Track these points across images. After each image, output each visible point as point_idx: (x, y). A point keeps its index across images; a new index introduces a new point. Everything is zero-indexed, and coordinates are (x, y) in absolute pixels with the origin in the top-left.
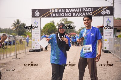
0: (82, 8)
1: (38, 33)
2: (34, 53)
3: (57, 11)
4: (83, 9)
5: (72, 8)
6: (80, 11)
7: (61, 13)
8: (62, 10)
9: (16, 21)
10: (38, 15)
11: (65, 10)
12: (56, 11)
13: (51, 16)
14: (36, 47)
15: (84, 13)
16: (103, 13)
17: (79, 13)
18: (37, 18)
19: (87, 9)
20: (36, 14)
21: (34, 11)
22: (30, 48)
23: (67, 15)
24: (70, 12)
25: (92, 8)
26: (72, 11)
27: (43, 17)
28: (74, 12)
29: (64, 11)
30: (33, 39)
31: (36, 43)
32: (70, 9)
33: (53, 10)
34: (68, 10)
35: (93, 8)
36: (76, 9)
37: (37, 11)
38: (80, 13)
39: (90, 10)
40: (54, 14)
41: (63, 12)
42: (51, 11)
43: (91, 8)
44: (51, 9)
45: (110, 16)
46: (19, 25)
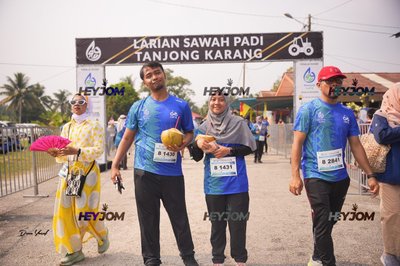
0: (232, 37)
3: (157, 44)
4: (235, 38)
5: (202, 37)
6: (225, 44)
7: (169, 50)
8: (172, 41)
9: (14, 79)
10: (97, 58)
11: (182, 43)
12: (152, 43)
13: (139, 59)
15: (237, 51)
16: (294, 50)
17: (222, 50)
18: (93, 67)
19: (245, 38)
20: (91, 54)
21: (82, 45)
23: (187, 58)
24: (195, 48)
25: (262, 38)
26: (202, 45)
27: (113, 62)
28: (209, 49)
29: (178, 45)
32: (195, 39)
33: (144, 41)
34: (190, 42)
35: (264, 35)
36: (215, 39)
37: (93, 43)
38: (226, 51)
39: (255, 41)
40: (147, 53)
41: (175, 48)
42: (139, 45)
43: (258, 35)
44: (138, 39)
45: (313, 62)
46: (23, 90)
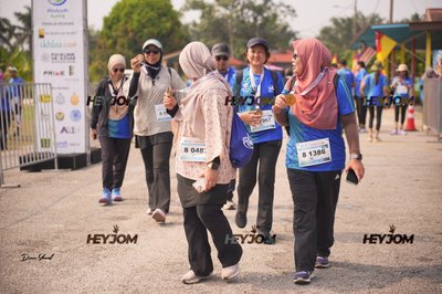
1: (71, 57)
2: (48, 180)
14: (61, 138)
22: (27, 150)
30: (39, 91)
31: (60, 117)
